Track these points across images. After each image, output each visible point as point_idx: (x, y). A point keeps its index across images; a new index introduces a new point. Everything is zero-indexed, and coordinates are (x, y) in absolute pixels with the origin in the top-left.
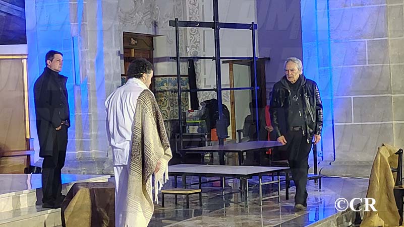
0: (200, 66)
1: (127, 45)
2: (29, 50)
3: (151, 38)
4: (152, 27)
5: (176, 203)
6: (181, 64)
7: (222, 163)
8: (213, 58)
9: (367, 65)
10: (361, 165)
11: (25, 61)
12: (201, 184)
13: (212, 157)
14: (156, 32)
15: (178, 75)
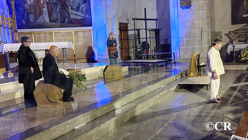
0: (141, 32)
1: (120, 26)
2: (93, 28)
3: (127, 24)
4: (127, 21)
5: (135, 70)
6: (136, 31)
7: (148, 59)
8: (145, 29)
9: (189, 30)
10: (187, 59)
11: (92, 31)
12: (142, 65)
13: (144, 58)
14: (128, 22)
15: (135, 35)
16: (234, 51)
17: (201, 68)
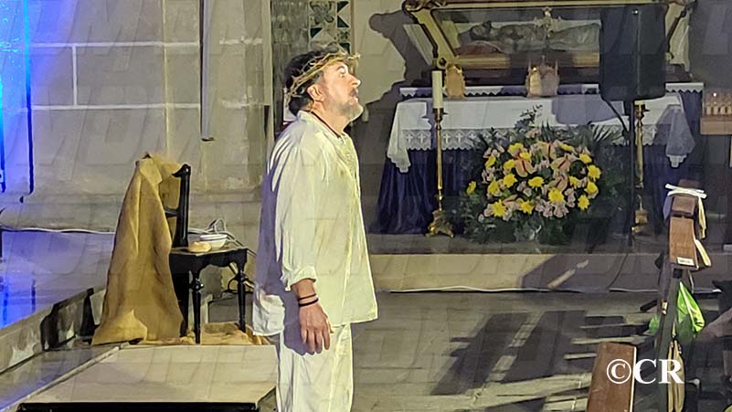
16: (433, 152)
17: (196, 275)
